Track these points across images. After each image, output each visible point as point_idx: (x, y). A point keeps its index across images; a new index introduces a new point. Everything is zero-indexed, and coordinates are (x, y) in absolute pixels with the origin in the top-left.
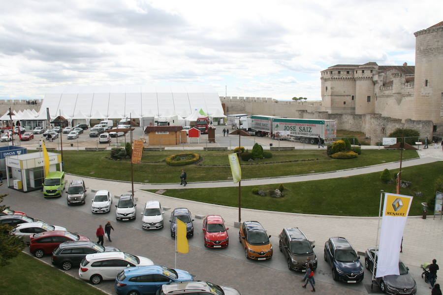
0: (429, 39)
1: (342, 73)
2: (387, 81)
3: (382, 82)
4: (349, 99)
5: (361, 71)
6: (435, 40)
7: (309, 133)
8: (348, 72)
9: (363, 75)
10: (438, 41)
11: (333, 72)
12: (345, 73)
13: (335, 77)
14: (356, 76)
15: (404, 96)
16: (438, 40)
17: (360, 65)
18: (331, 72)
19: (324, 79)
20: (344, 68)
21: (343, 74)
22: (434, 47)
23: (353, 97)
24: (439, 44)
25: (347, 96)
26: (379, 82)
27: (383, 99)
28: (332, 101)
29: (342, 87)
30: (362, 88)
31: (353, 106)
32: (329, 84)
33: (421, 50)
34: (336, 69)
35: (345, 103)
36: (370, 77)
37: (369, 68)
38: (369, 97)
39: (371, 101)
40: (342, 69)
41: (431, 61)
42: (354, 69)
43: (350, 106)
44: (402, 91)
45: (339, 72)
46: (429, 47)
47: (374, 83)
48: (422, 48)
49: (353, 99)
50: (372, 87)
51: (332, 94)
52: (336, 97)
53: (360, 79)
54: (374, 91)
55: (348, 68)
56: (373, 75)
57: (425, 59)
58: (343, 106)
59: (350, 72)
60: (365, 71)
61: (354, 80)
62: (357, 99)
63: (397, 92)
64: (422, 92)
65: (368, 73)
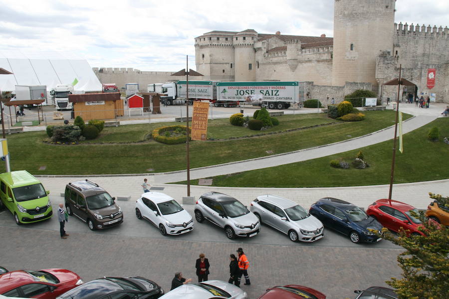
0: (354, 3)
1: (220, 39)
2: (270, 49)
3: (266, 50)
4: (227, 67)
5: (242, 38)
6: (361, 5)
7: (275, 97)
8: (227, 39)
9: (244, 42)
10: (363, 7)
11: (212, 38)
12: (224, 39)
13: (214, 43)
14: (235, 42)
15: (301, 62)
16: (363, 5)
17: (237, 33)
18: (210, 38)
19: (199, 47)
20: (222, 34)
21: (222, 41)
22: (359, 11)
23: (231, 64)
24: (364, 9)
25: (226, 64)
26: (263, 49)
27: (268, 67)
28: (211, 68)
29: (221, 54)
30: (243, 56)
31: (232, 75)
32: (207, 52)
33: (344, 15)
34: (215, 35)
35: (224, 71)
36: (252, 44)
37: (250, 35)
38: (250, 65)
39: (252, 68)
40: (221, 35)
41: (356, 25)
42: (232, 36)
43: (229, 75)
44: (299, 57)
45: (218, 39)
46: (354, 12)
47: (255, 50)
48: (346, 13)
49: (231, 67)
50: (253, 54)
51: (211, 62)
52: (216, 65)
53: (240, 46)
54: (255, 59)
55: (226, 34)
56: (255, 42)
57: (350, 23)
58: (223, 74)
59: (229, 39)
60: (246, 38)
61: (233, 47)
62: (237, 67)
63: (293, 58)
64: (347, 56)
65: (249, 40)
